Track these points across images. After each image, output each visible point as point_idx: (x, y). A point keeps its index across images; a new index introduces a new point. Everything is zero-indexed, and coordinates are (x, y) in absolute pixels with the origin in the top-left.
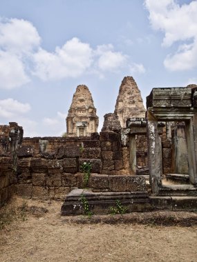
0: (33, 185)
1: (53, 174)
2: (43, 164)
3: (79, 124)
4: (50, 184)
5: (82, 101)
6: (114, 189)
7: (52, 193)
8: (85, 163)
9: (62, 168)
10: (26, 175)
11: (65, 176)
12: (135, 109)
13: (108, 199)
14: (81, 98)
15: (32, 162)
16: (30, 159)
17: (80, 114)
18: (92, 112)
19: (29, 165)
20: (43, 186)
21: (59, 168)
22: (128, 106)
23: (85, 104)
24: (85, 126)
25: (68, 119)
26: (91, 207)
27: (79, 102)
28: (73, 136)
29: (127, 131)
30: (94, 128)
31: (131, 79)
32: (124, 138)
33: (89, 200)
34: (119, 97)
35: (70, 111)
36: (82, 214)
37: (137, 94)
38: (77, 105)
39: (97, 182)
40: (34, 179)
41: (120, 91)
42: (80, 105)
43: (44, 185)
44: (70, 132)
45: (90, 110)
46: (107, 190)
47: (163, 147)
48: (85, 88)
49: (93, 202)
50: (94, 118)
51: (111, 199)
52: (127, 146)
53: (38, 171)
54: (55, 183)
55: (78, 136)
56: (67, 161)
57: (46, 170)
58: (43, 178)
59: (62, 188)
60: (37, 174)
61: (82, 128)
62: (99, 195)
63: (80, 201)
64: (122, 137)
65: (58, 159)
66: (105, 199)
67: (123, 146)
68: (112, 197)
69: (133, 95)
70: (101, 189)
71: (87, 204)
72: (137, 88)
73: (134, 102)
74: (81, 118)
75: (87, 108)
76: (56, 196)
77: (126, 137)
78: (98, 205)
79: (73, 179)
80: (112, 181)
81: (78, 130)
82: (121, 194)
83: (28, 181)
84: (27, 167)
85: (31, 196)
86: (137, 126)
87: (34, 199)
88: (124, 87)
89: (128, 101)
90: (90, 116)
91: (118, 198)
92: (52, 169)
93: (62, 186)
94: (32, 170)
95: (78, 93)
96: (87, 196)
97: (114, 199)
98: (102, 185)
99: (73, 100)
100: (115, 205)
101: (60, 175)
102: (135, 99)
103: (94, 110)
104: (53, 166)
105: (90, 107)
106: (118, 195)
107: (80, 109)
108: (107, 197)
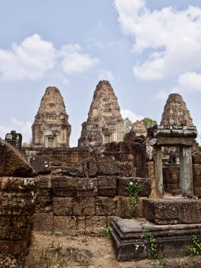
0: (55, 215)
1: (84, 198)
2: (70, 184)
3: (48, 133)
4: (79, 212)
5: (52, 105)
6: (185, 220)
7: (82, 224)
8: (131, 183)
9: (96, 190)
10: (44, 200)
11: (100, 201)
12: (112, 118)
13: (180, 235)
14: (52, 102)
15: (53, 181)
16: (49, 177)
17: (49, 121)
18: (64, 120)
19: (50, 185)
20: (68, 215)
21: (93, 190)
22: (104, 114)
23: (56, 110)
24: (55, 136)
25: (34, 127)
26: (160, 247)
27: (48, 107)
28: (40, 146)
29: (154, 141)
30: (65, 137)
31: (107, 83)
32: (150, 149)
33: (156, 237)
34: (93, 103)
35: (38, 117)
36: (147, 257)
37: (114, 101)
38: (47, 110)
39: (162, 210)
40: (56, 205)
41: (95, 96)
42: (50, 110)
43: (70, 214)
44: (37, 141)
45: (62, 117)
46: (176, 221)
47: (194, 162)
48: (57, 91)
49: (161, 240)
50: (66, 127)
51: (186, 234)
52: (153, 160)
53: (61, 194)
54: (86, 211)
55: (47, 147)
56: (103, 181)
57: (74, 193)
58: (69, 204)
59: (96, 218)
60: (60, 199)
61: (51, 138)
62: (169, 230)
63: (144, 238)
64: (148, 149)
65: (91, 177)
66: (176, 235)
67: (148, 160)
68: (186, 231)
69: (109, 102)
70: (168, 221)
71: (154, 243)
72: (113, 94)
73: (110, 110)
74: (51, 126)
75: (58, 114)
76: (88, 230)
77: (152, 148)
78: (169, 243)
79: (111, 205)
80: (182, 208)
81: (47, 140)
82: (197, 227)
83: (47, 209)
84: (46, 188)
85: (52, 230)
86: (166, 135)
87: (58, 235)
88: (99, 92)
89: (103, 108)
90: (61, 123)
91: (193, 233)
92: (83, 191)
93: (95, 215)
94: (53, 192)
95: (47, 96)
96: (152, 231)
97: (189, 234)
98: (169, 214)
99: (41, 104)
100: (191, 243)
101: (93, 200)
102: (111, 107)
103: (66, 116)
104: (84, 188)
105: (61, 114)
106: (193, 228)
107: (50, 115)
108: (179, 232)
